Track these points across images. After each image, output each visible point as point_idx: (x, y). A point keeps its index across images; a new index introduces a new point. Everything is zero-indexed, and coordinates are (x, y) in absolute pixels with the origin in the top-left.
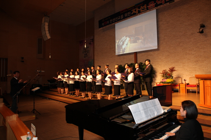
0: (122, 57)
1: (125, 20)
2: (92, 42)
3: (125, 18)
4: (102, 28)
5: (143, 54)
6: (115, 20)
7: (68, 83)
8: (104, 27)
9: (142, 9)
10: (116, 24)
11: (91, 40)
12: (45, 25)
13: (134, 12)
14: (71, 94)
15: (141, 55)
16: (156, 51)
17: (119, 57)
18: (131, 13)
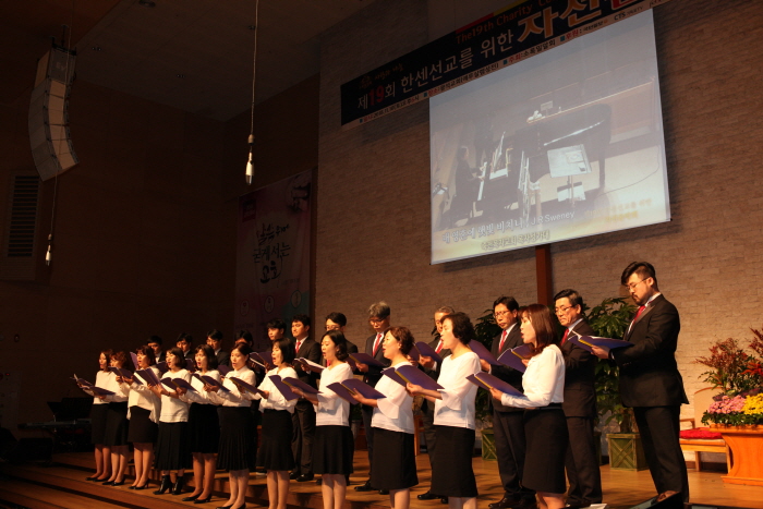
0: (465, 274)
1: (483, 73)
2: (304, 198)
3: (483, 63)
4: (356, 123)
5: (588, 253)
6: (430, 77)
7: (153, 416)
8: (371, 118)
9: (574, 12)
10: (433, 100)
11: (300, 188)
12: (47, 93)
13: (531, 28)
14: (168, 484)
15: (575, 261)
16: (659, 236)
17: (449, 276)
18: (514, 39)
